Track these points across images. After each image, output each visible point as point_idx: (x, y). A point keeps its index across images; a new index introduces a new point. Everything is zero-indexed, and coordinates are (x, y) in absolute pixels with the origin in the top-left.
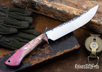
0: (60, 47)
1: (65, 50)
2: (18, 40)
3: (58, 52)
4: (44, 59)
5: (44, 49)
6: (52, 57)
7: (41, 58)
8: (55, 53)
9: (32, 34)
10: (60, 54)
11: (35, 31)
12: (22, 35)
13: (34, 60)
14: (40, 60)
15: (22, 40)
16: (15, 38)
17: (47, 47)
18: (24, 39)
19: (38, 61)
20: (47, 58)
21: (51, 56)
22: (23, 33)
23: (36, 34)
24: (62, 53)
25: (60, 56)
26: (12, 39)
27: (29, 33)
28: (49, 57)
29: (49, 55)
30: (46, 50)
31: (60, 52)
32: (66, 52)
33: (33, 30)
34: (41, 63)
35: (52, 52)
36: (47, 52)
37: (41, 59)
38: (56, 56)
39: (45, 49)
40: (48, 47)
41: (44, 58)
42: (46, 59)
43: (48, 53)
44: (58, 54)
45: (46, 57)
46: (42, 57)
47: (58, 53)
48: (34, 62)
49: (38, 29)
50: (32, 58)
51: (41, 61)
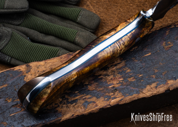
0: (156, 71)
1: (171, 82)
2: (27, 34)
3: (150, 84)
4: (101, 103)
5: (105, 73)
6: (128, 99)
7: (94, 99)
8: (138, 87)
9: (74, 20)
10: (155, 92)
11: (83, 13)
12: (41, 19)
13: (72, 102)
14: (91, 105)
15: (41, 37)
16: (19, 28)
17: (116, 65)
18: (47, 33)
19: (84, 106)
20: (113, 102)
21: (125, 96)
22: (44, 15)
23: (86, 23)
24: (162, 89)
25: (154, 98)
26: (9, 30)
27: (64, 18)
28: (118, 99)
29: (120, 91)
30: (112, 77)
31: (153, 85)
32: (175, 86)
33: (76, 9)
34: (91, 114)
35: (131, 82)
36: (115, 82)
37: (94, 102)
38: (141, 96)
39: (110, 71)
40: (118, 67)
41: (102, 99)
42: (108, 103)
43: (117, 86)
44: (148, 92)
45: (109, 98)
46: (98, 97)
47: (148, 87)
48: (71, 108)
49: (94, 6)
50: (66, 97)
51: (92, 108)
